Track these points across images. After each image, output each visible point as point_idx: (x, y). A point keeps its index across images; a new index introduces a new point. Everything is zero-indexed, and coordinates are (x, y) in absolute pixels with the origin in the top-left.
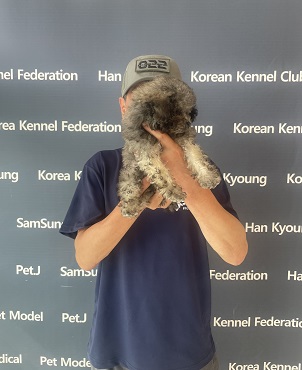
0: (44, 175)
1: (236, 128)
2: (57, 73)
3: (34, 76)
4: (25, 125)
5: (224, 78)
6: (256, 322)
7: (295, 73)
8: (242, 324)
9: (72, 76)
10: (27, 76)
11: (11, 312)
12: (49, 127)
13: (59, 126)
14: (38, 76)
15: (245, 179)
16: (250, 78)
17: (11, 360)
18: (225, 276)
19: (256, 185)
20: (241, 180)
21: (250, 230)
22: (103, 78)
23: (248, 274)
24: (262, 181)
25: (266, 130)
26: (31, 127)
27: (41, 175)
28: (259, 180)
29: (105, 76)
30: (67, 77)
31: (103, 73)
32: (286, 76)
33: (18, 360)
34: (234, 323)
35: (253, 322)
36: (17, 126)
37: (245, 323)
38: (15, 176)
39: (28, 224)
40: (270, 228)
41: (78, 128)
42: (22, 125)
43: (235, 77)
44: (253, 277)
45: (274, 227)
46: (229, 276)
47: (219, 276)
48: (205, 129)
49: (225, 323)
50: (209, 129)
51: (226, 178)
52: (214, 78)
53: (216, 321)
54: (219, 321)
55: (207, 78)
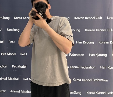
1: (86, 30)
5: (82, 18)
6: (93, 80)
7: (99, 17)
11: (30, 78)
15: (89, 43)
16: (88, 18)
17: (29, 92)
18: (85, 68)
19: (91, 44)
20: (88, 43)
21: (90, 55)
23: (90, 67)
24: (93, 43)
25: (93, 30)
28: (92, 43)
32: (97, 18)
34: (87, 80)
37: (90, 80)
40: (95, 55)
43: (85, 18)
44: (92, 68)
45: (96, 55)
46: (86, 68)
47: (83, 68)
48: (78, 30)
49: (85, 80)
50: (79, 30)
51: (84, 42)
52: (80, 18)
53: (83, 80)
54: (84, 80)
55: (78, 18)
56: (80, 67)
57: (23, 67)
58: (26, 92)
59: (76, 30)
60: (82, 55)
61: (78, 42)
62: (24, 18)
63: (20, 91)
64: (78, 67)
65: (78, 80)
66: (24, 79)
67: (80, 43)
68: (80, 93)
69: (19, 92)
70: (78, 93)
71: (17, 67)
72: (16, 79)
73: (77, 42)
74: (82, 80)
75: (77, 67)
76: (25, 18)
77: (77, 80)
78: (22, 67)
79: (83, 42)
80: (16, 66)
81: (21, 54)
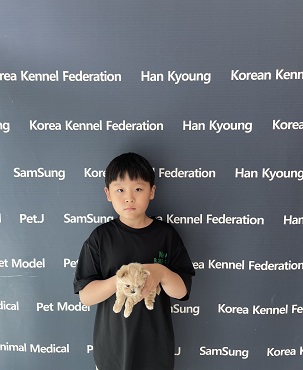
0: (90, 173)
1: (275, 124)
2: (102, 75)
3: (79, 77)
4: (71, 125)
5: (263, 76)
6: (293, 309)
8: (280, 311)
9: (117, 77)
10: (72, 77)
11: (59, 304)
12: (94, 127)
13: (104, 125)
14: (83, 77)
15: (283, 174)
16: (289, 75)
17: (59, 350)
18: (264, 267)
20: (280, 174)
21: (288, 222)
22: (145, 78)
23: (286, 264)
26: (77, 126)
27: (87, 172)
28: (297, 174)
29: (148, 76)
30: (111, 78)
31: (146, 74)
33: (66, 349)
34: (273, 311)
35: (290, 309)
36: (63, 126)
37: (282, 311)
38: (62, 174)
39: (75, 220)
41: (122, 127)
42: (68, 125)
43: (274, 75)
44: (291, 267)
46: (269, 267)
47: (258, 267)
48: (245, 126)
49: (264, 311)
50: (249, 126)
51: (265, 173)
52: (254, 76)
53: (255, 310)
54: (259, 310)
55: (246, 76)
56: (247, 265)
57: (32, 265)
58: (49, 350)
59: (238, 126)
60: (257, 221)
61: (242, 173)
62: (23, 75)
63: (28, 347)
64: (239, 266)
65: (239, 310)
66: (39, 306)
67: (250, 174)
68: (245, 354)
69: (23, 349)
70: (235, 353)
71: (10, 263)
72: (9, 307)
73: (237, 173)
74: (251, 310)
75: (236, 266)
76: (27, 76)
77: (232, 310)
78: (29, 265)
79: (260, 173)
80: (6, 261)
81: (22, 217)
